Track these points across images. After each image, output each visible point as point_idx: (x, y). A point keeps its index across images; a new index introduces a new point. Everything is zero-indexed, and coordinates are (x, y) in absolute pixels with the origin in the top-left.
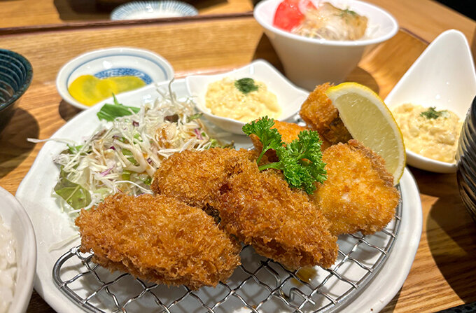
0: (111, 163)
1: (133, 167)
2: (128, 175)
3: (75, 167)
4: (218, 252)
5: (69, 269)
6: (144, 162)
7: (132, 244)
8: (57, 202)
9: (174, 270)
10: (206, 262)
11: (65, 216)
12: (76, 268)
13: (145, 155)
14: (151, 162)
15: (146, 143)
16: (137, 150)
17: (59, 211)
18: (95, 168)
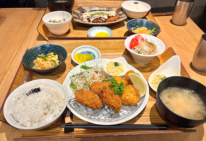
0: (82, 81)
1: (86, 83)
2: (85, 84)
3: (74, 80)
4: (98, 103)
5: (71, 102)
6: (89, 82)
7: (83, 99)
8: (70, 87)
9: (90, 105)
10: (96, 105)
11: (71, 90)
12: (73, 102)
13: (89, 81)
14: (90, 82)
15: (89, 78)
16: (87, 80)
17: (70, 89)
18: (78, 82)
